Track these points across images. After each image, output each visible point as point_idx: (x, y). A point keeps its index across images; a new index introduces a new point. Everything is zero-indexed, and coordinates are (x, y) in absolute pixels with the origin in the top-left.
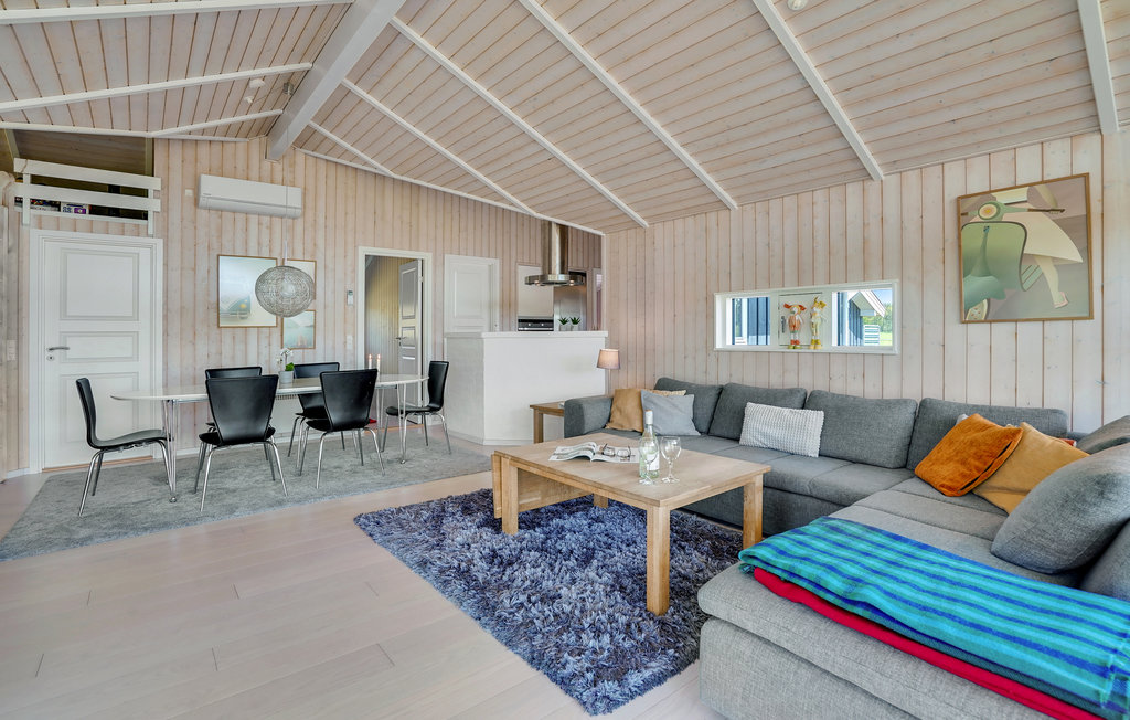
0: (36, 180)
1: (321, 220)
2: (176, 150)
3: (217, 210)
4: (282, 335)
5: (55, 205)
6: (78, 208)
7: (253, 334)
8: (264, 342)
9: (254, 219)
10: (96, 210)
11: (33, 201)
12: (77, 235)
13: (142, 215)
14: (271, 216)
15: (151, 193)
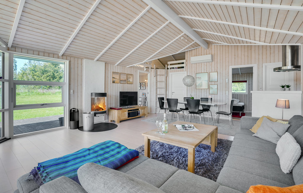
0: (171, 65)
1: (219, 61)
2: (189, 52)
3: (196, 64)
4: (209, 91)
5: (173, 68)
6: (176, 68)
7: (203, 91)
8: (205, 92)
9: (203, 64)
10: (179, 68)
11: (171, 68)
12: (175, 73)
13: (183, 67)
14: (207, 62)
15: (184, 63)
